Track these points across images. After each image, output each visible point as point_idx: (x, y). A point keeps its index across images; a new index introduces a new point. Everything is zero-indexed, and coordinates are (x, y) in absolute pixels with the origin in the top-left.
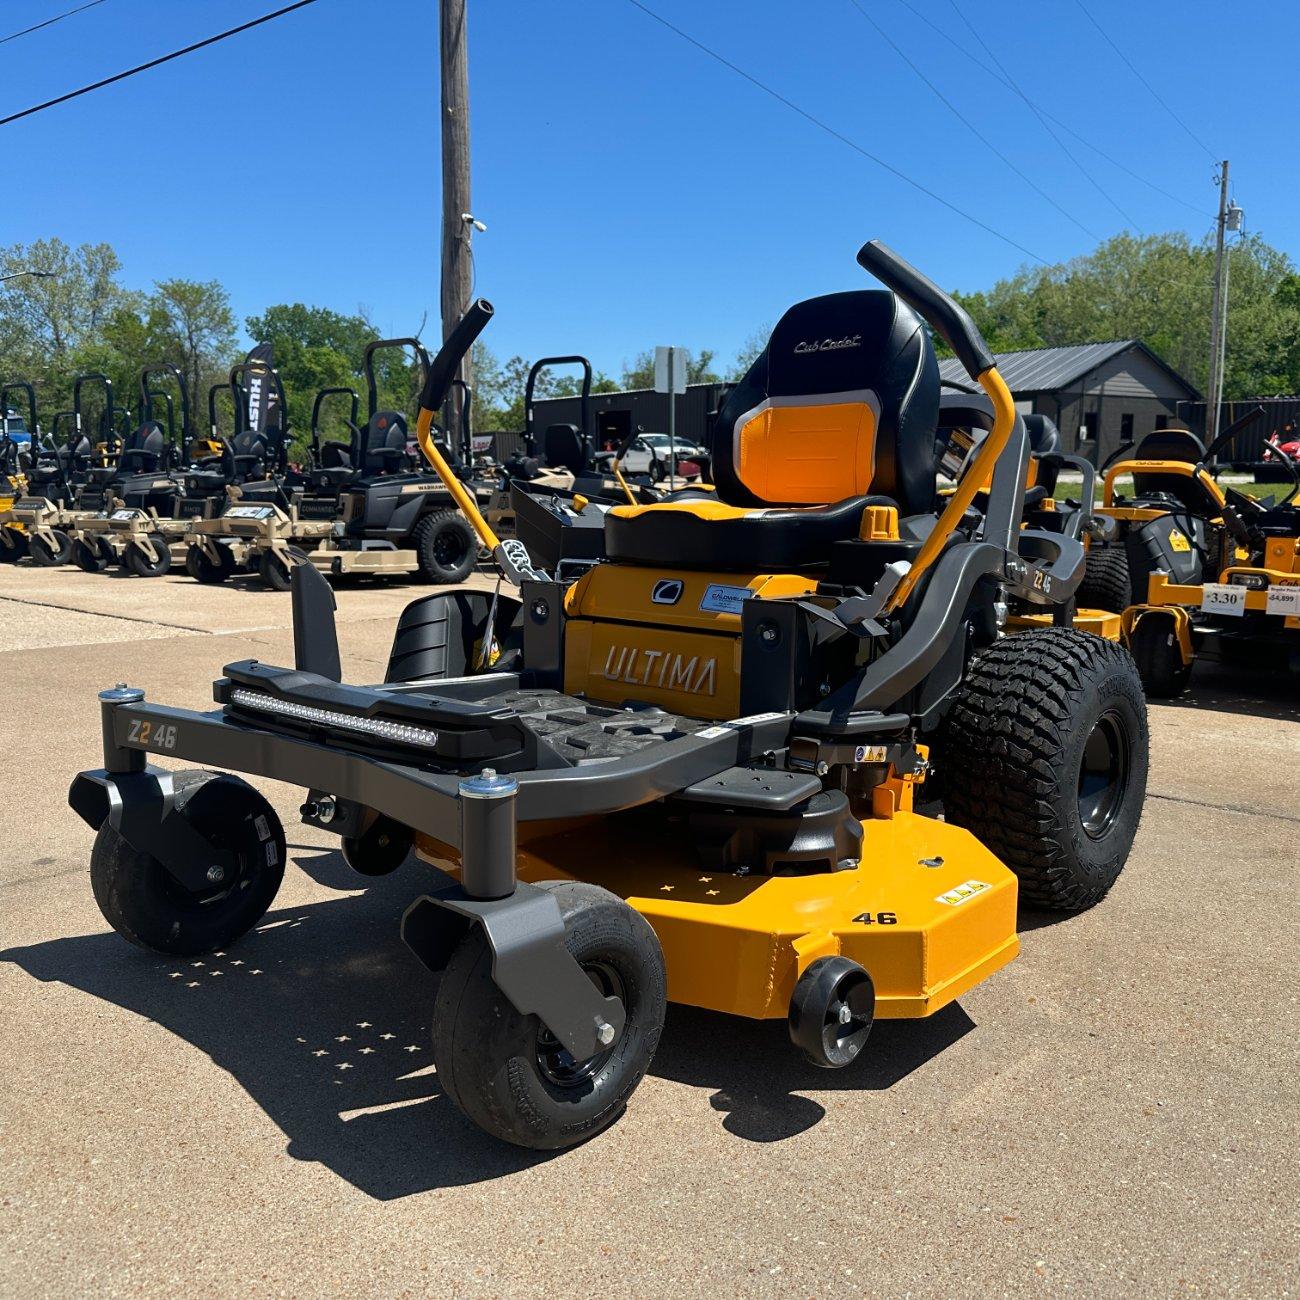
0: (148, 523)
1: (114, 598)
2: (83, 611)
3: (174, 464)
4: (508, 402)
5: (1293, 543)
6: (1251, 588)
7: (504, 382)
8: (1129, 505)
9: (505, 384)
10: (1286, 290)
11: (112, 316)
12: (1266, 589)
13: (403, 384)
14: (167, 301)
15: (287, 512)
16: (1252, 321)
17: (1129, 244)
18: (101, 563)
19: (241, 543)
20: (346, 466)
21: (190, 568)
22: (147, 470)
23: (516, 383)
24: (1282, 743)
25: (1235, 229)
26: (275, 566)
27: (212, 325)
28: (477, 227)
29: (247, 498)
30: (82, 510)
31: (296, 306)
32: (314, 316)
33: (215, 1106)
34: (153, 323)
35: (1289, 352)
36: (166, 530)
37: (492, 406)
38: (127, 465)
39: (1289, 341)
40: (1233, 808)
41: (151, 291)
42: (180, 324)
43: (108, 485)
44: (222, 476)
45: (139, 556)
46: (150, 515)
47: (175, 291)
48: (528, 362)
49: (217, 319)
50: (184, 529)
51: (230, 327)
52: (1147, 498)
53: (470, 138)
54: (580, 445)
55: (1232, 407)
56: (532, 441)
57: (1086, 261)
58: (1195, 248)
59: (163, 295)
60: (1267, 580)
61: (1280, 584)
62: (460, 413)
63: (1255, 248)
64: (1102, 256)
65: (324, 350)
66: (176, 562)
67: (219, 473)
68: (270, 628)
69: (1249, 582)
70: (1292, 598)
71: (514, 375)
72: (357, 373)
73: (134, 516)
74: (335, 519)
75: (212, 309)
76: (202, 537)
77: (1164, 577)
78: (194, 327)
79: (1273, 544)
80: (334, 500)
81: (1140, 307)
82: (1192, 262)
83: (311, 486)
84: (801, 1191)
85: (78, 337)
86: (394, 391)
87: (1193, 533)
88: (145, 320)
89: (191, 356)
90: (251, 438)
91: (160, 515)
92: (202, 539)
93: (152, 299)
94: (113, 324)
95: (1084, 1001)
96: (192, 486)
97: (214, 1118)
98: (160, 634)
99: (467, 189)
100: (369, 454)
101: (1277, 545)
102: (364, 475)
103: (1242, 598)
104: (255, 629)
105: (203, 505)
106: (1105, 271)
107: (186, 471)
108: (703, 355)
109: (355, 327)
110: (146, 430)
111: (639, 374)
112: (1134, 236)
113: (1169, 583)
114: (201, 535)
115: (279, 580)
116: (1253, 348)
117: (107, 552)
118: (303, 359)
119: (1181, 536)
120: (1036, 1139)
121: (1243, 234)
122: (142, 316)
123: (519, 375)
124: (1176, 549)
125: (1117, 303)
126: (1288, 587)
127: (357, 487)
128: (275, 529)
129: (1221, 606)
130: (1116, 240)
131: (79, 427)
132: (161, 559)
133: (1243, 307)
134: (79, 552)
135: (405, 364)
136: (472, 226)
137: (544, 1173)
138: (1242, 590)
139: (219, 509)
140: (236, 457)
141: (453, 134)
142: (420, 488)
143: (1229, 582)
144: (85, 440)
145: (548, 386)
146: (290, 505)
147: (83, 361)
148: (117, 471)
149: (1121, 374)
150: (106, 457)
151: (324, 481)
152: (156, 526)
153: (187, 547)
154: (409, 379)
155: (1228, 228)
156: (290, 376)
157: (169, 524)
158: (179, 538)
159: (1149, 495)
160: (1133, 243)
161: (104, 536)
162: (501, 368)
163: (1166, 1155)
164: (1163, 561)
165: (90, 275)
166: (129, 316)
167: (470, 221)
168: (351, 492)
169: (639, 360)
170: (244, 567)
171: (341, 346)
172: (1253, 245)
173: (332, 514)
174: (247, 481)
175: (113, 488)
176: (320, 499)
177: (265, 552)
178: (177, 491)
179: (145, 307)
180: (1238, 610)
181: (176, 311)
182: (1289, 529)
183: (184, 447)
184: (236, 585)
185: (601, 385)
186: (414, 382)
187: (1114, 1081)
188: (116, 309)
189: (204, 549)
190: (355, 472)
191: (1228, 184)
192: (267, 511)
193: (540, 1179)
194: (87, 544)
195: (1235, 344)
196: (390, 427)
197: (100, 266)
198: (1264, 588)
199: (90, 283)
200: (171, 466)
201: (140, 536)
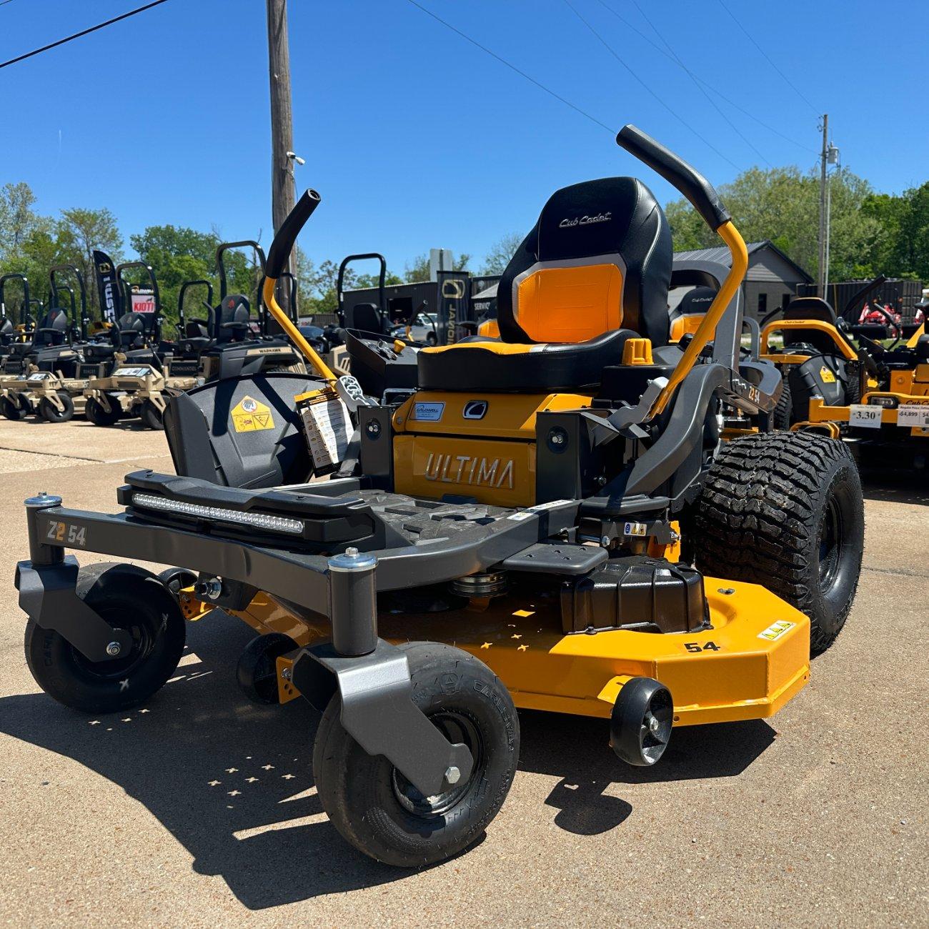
0: (56, 383)
1: (31, 438)
2: (6, 449)
3: (76, 339)
4: (322, 293)
5: (911, 374)
6: (886, 407)
7: (320, 279)
8: (780, 352)
9: (319, 280)
10: (868, 205)
11: (30, 236)
12: (897, 407)
13: (245, 282)
14: (71, 224)
15: (161, 371)
16: (844, 227)
17: (759, 175)
18: (22, 413)
19: (127, 396)
20: (204, 337)
21: (88, 416)
22: (55, 344)
23: (328, 279)
24: (917, 521)
25: (833, 162)
26: (152, 411)
27: (104, 241)
28: (298, 162)
29: (130, 361)
30: (6, 374)
31: (168, 227)
32: (180, 234)
33: (100, 862)
34: (61, 240)
35: (872, 249)
36: (70, 387)
37: (311, 296)
38: (40, 340)
39: (871, 241)
40: (894, 571)
41: (59, 217)
42: (80, 241)
43: (26, 355)
44: (112, 346)
45: (50, 407)
46: (58, 376)
47: (76, 217)
48: (336, 264)
49: (108, 236)
50: (83, 386)
51: (118, 242)
52: (793, 347)
53: (291, 96)
54: (379, 318)
55: (835, 287)
56: (343, 316)
57: (729, 187)
58: (804, 177)
59: (68, 220)
60: (897, 402)
61: (907, 404)
62: (289, 298)
63: (846, 176)
64: (739, 184)
65: (186, 257)
66: (76, 411)
67: (110, 344)
68: (149, 457)
69: (883, 402)
70: (916, 414)
71: (326, 274)
72: (212, 274)
73: (45, 377)
74: (197, 375)
75: (104, 230)
76: (97, 392)
77: (820, 401)
78: (91, 243)
79: (896, 375)
80: (196, 361)
81: (768, 218)
82: (802, 186)
83: (179, 352)
84: (618, 922)
85: (5, 252)
86: (239, 286)
87: (837, 368)
88: (55, 238)
89: (89, 264)
90: (132, 317)
91: (66, 376)
92: (97, 393)
93: (59, 223)
94: (32, 241)
95: (819, 733)
96: (89, 354)
97: (99, 874)
98: (65, 464)
99: (290, 133)
100: (222, 327)
101: (899, 376)
102: (218, 342)
103: (879, 415)
104: (137, 458)
105: (97, 368)
106: (742, 194)
107: (85, 343)
108: (462, 257)
109: (210, 241)
110: (54, 314)
111: (416, 272)
112: (762, 169)
113: (824, 405)
114: (96, 390)
115: (156, 422)
116: (846, 246)
117: (26, 404)
118: (171, 265)
119: (828, 371)
120: (808, 860)
121: (839, 166)
122: (52, 235)
123: (330, 274)
124: (825, 381)
125: (752, 217)
126: (913, 406)
127: (213, 352)
128: (151, 384)
129: (863, 421)
130: (749, 173)
131: (4, 313)
132: (66, 409)
133: (839, 218)
134: (4, 405)
135: (246, 267)
136: (294, 161)
137: (392, 915)
138: (879, 409)
139: (110, 370)
140: (122, 332)
141: (279, 93)
142: (261, 351)
143: (869, 403)
144: (9, 323)
145: (352, 281)
146: (163, 366)
147: (10, 268)
148: (32, 345)
149: (758, 266)
150: (24, 334)
151: (188, 347)
152: (62, 384)
153: (86, 400)
154: (250, 278)
155: (829, 162)
156: (163, 277)
157: (72, 383)
158: (80, 393)
159: (795, 345)
160: (761, 174)
161: (24, 393)
162: (316, 268)
163: (919, 870)
164: (816, 389)
165: (13, 206)
166: (43, 235)
167: (293, 157)
168: (208, 355)
169: (417, 262)
170: (129, 413)
171: (200, 255)
172: (844, 175)
173: (194, 372)
174: (130, 349)
175: (30, 357)
176: (185, 361)
177: (145, 401)
178: (78, 358)
179: (54, 229)
180: (876, 424)
181: (77, 231)
182: (907, 364)
183: (83, 327)
184: (123, 427)
185: (390, 279)
186: (253, 280)
187: (860, 804)
188: (32, 230)
189: (99, 400)
190: (211, 340)
191: (828, 131)
192: (145, 370)
193: (389, 921)
194: (11, 400)
195: (834, 244)
196: (236, 307)
197: (20, 199)
198: (895, 406)
199: (13, 212)
200: (74, 341)
201: (50, 393)
